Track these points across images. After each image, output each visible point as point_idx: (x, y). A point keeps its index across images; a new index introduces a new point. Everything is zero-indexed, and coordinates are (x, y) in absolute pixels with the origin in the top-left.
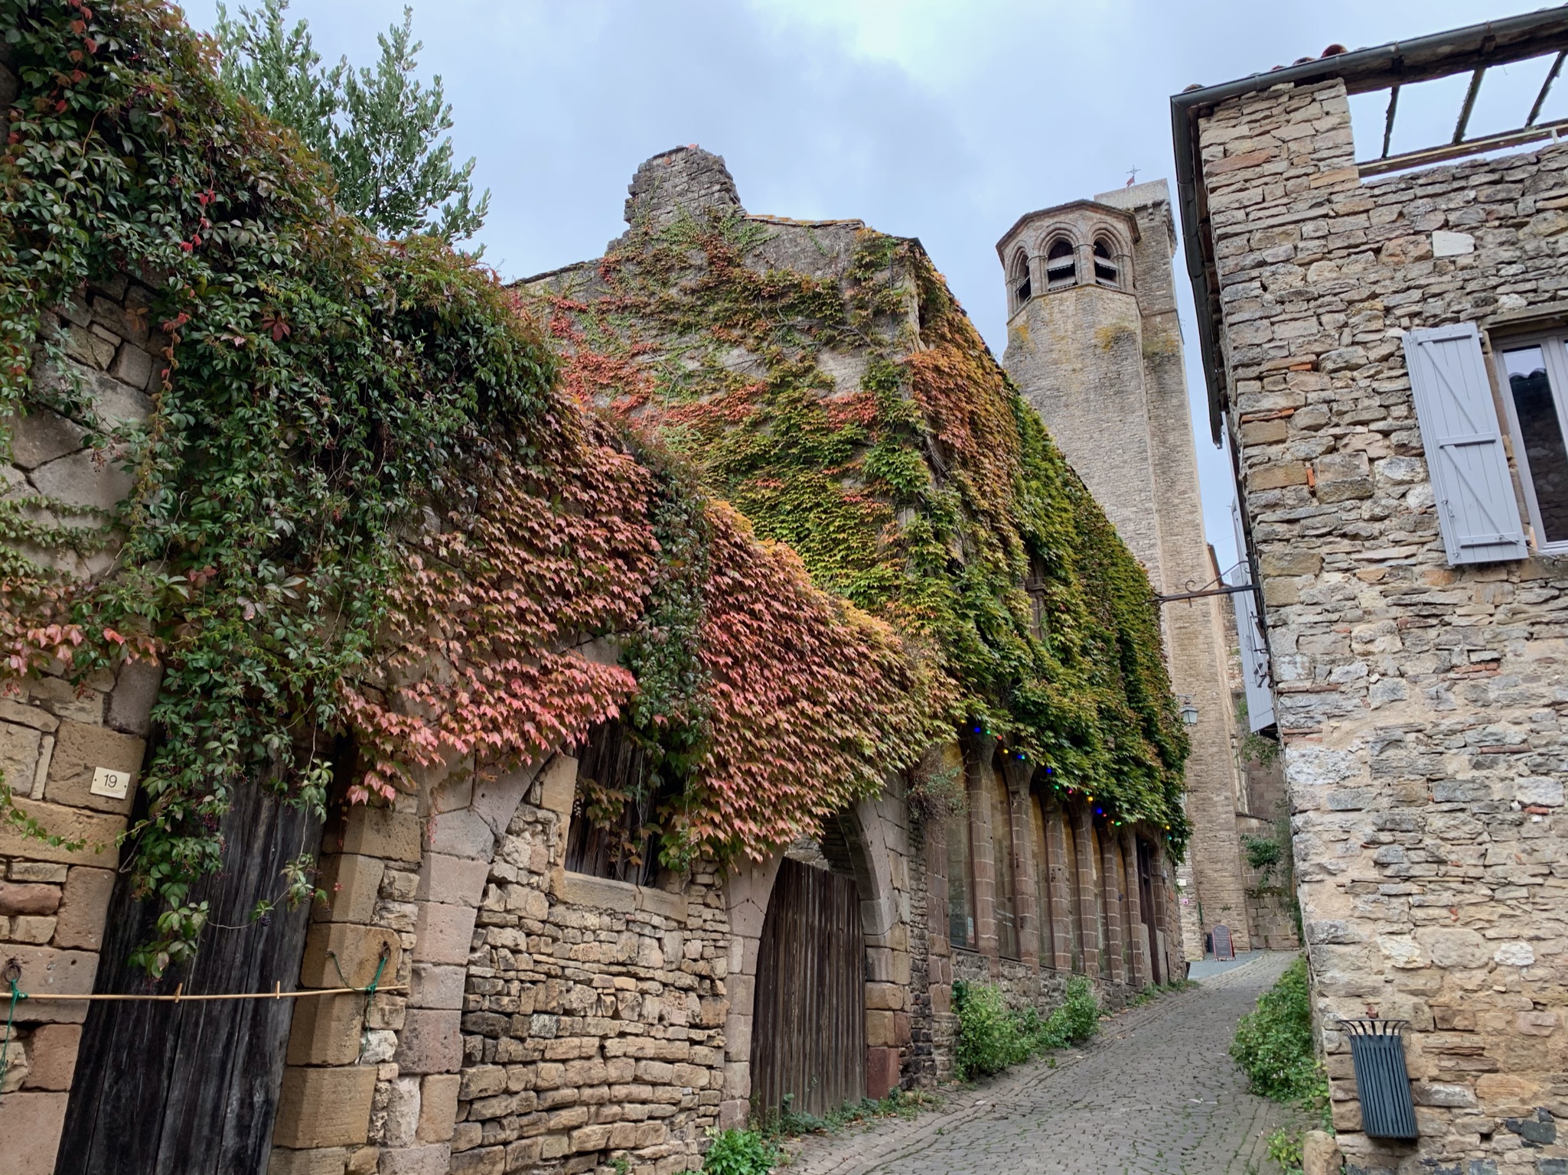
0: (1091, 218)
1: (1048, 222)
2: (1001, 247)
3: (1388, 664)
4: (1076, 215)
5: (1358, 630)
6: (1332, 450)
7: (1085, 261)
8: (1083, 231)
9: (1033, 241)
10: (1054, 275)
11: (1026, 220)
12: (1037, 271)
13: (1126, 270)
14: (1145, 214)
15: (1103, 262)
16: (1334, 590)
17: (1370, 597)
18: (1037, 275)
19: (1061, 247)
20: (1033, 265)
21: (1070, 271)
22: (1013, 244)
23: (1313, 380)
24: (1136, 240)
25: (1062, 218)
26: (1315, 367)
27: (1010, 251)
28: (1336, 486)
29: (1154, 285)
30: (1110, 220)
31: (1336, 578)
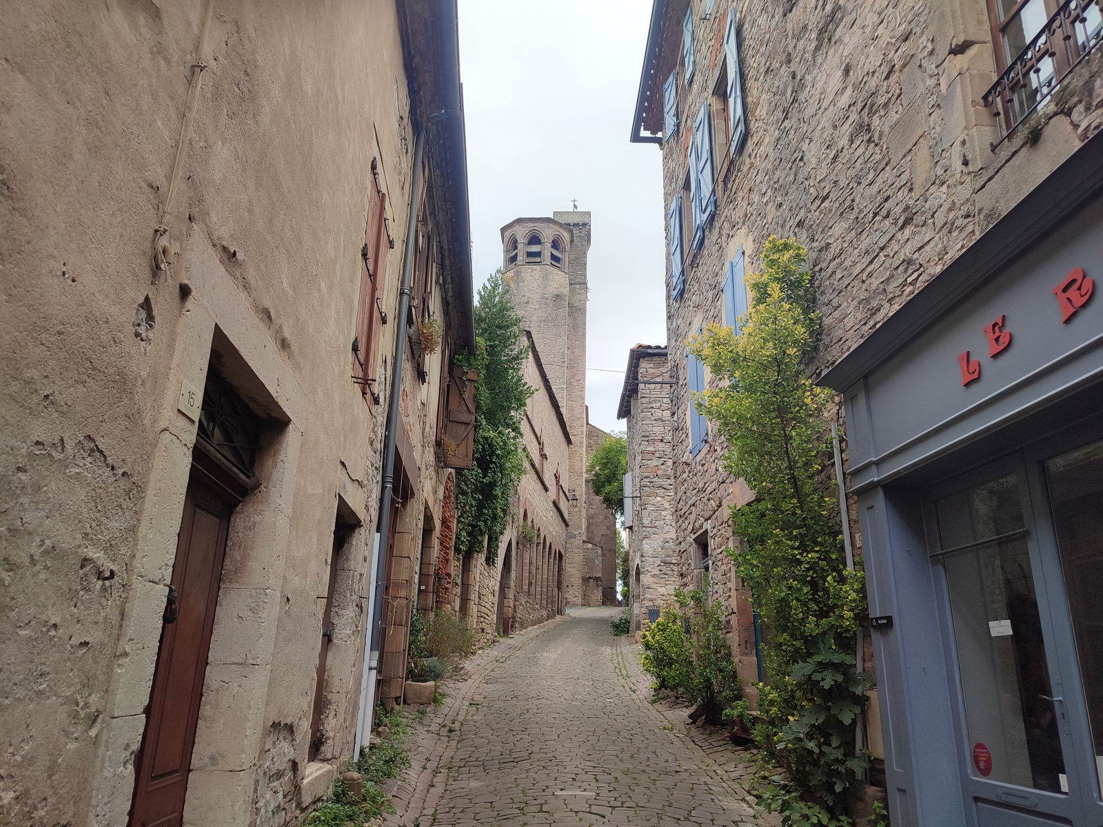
0: (552, 228)
1: (530, 225)
2: (503, 230)
3: (669, 523)
4: (545, 225)
5: (663, 512)
6: (663, 464)
7: (547, 250)
8: (548, 234)
9: (521, 234)
10: (530, 254)
11: (519, 221)
12: (522, 250)
13: (565, 257)
14: (577, 228)
15: (556, 253)
16: (659, 502)
17: (667, 505)
18: (522, 253)
19: (534, 240)
20: (520, 246)
21: (538, 254)
22: (510, 231)
23: (660, 444)
24: (572, 242)
25: (537, 224)
26: (662, 441)
27: (508, 233)
28: (663, 475)
29: (577, 268)
30: (561, 230)
31: (659, 499)
